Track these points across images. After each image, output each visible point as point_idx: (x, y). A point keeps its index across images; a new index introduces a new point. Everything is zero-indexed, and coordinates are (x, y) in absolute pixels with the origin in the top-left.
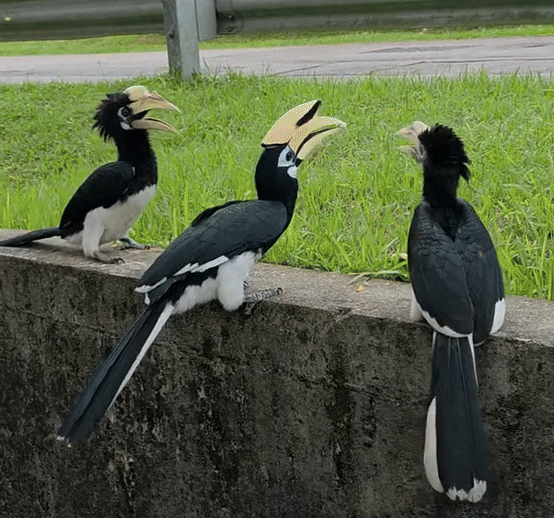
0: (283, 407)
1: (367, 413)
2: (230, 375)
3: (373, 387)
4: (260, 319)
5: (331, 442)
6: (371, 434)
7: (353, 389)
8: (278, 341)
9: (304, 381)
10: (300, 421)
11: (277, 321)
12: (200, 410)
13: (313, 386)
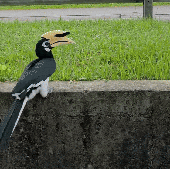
0: (61, 128)
1: (97, 123)
2: (36, 121)
3: (100, 114)
4: (51, 99)
5: (82, 135)
6: (98, 129)
7: (92, 116)
8: (59, 105)
9: (71, 117)
10: (69, 131)
11: (59, 98)
12: (20, 136)
13: (75, 118)
